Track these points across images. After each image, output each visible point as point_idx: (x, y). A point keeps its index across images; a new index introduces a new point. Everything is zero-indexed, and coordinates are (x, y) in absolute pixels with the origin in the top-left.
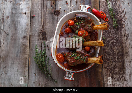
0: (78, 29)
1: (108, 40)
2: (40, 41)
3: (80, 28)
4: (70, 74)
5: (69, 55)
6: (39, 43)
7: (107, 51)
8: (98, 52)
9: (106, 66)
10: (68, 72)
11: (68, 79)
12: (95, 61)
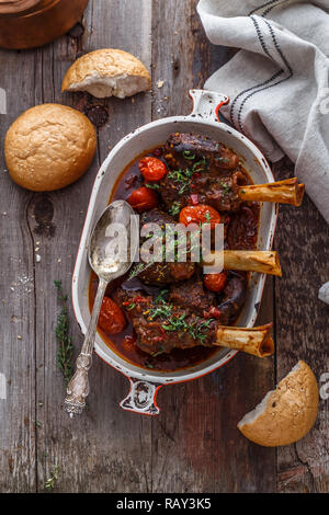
0: (178, 197)
1: (300, 236)
2: (28, 240)
3: (188, 193)
4: (146, 390)
5: (142, 307)
6: (25, 247)
7: (294, 279)
8: (258, 297)
9: (287, 346)
10: (135, 380)
11: (136, 409)
12: (244, 345)
